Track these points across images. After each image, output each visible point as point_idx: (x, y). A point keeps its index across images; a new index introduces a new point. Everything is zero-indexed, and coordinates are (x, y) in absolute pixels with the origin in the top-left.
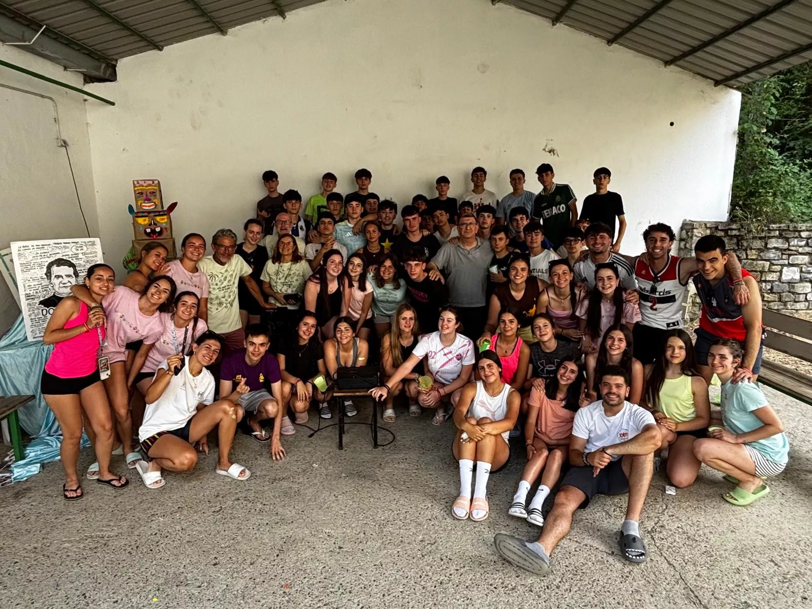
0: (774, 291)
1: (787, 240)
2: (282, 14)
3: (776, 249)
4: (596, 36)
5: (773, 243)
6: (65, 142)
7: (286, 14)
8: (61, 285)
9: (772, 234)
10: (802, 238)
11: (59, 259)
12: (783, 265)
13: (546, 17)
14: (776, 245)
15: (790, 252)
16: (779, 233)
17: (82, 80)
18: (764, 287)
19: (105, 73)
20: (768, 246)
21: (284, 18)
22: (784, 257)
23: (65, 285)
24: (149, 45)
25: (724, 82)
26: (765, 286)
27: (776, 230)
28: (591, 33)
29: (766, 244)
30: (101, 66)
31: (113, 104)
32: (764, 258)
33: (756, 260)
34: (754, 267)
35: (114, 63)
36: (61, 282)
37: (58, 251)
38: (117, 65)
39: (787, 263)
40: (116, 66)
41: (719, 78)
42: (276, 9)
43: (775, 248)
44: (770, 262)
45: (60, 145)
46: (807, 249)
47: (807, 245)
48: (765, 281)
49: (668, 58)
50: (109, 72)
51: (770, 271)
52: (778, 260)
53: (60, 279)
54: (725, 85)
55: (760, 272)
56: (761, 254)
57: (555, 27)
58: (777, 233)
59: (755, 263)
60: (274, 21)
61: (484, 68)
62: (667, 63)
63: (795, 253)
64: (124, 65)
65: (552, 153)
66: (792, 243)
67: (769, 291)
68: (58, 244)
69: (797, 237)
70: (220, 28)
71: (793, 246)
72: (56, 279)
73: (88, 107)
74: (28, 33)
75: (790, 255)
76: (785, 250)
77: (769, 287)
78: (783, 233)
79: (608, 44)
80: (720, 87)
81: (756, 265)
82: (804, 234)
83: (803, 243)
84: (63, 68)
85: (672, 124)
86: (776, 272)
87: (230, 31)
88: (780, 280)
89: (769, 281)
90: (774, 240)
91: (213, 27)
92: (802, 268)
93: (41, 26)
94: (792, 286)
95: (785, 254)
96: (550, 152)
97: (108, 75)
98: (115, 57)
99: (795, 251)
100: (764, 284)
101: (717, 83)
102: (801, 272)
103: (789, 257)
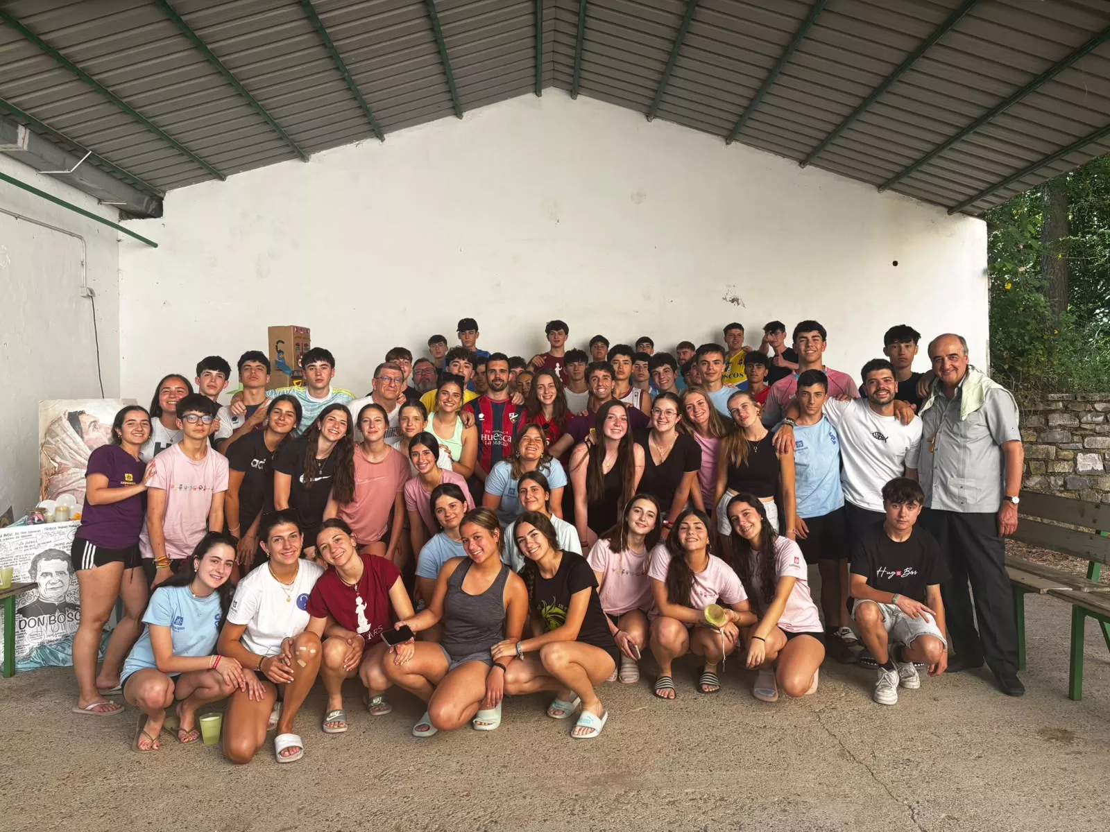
0: (1069, 487)
1: (1077, 416)
2: (380, 136)
3: (1063, 427)
4: (784, 156)
5: (1056, 420)
6: (91, 291)
7: (385, 136)
8: (49, 586)
9: (1053, 407)
10: (1097, 411)
11: (50, 550)
12: (1076, 451)
13: (718, 135)
14: (1061, 423)
15: (1083, 432)
16: (1064, 406)
17: (117, 215)
18: (1053, 482)
19: (147, 208)
20: (1050, 424)
21: (382, 141)
22: (1076, 439)
23: (54, 586)
24: (210, 174)
25: (959, 208)
26: (1055, 481)
27: (1059, 401)
28: (777, 153)
29: (1047, 421)
30: (144, 199)
31: (155, 245)
32: (1046, 440)
33: (1036, 443)
34: (1033, 453)
35: (161, 195)
36: (49, 582)
37: (50, 538)
38: (165, 198)
39: (1081, 447)
40: (162, 199)
41: (951, 203)
42: (373, 130)
43: (1060, 426)
44: (1058, 447)
45: (85, 295)
46: (1107, 427)
47: (1106, 421)
48: (1053, 474)
49: (880, 181)
50: (154, 205)
51: (1059, 459)
52: (1068, 443)
53: (49, 578)
54: (961, 212)
55: (1044, 460)
56: (1042, 435)
57: (730, 146)
58: (1061, 405)
59: (1034, 447)
60: (371, 144)
61: (639, 196)
62: (880, 187)
63: (1091, 433)
64: (173, 199)
65: (735, 303)
66: (1084, 419)
67: (1063, 489)
68: (51, 529)
69: (1090, 411)
70: (300, 152)
71: (1086, 423)
72: (42, 577)
73: (121, 249)
74: (69, 160)
75: (1083, 437)
76: (1076, 429)
77: (1060, 483)
78: (1069, 406)
79: (800, 165)
80: (956, 215)
81: (1037, 450)
82: (1099, 407)
83: (1101, 419)
84: (96, 201)
85: (895, 263)
86: (1068, 461)
87: (314, 157)
88: (1075, 471)
89: (1060, 474)
90: (1056, 416)
91: (293, 152)
92: (1104, 454)
93: (87, 152)
94: (1094, 480)
95: (1077, 435)
96: (733, 301)
97: (150, 210)
98: (163, 188)
99: (1091, 430)
100: (1052, 478)
101: (951, 210)
102: (1104, 459)
103: (1083, 439)
